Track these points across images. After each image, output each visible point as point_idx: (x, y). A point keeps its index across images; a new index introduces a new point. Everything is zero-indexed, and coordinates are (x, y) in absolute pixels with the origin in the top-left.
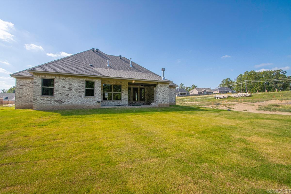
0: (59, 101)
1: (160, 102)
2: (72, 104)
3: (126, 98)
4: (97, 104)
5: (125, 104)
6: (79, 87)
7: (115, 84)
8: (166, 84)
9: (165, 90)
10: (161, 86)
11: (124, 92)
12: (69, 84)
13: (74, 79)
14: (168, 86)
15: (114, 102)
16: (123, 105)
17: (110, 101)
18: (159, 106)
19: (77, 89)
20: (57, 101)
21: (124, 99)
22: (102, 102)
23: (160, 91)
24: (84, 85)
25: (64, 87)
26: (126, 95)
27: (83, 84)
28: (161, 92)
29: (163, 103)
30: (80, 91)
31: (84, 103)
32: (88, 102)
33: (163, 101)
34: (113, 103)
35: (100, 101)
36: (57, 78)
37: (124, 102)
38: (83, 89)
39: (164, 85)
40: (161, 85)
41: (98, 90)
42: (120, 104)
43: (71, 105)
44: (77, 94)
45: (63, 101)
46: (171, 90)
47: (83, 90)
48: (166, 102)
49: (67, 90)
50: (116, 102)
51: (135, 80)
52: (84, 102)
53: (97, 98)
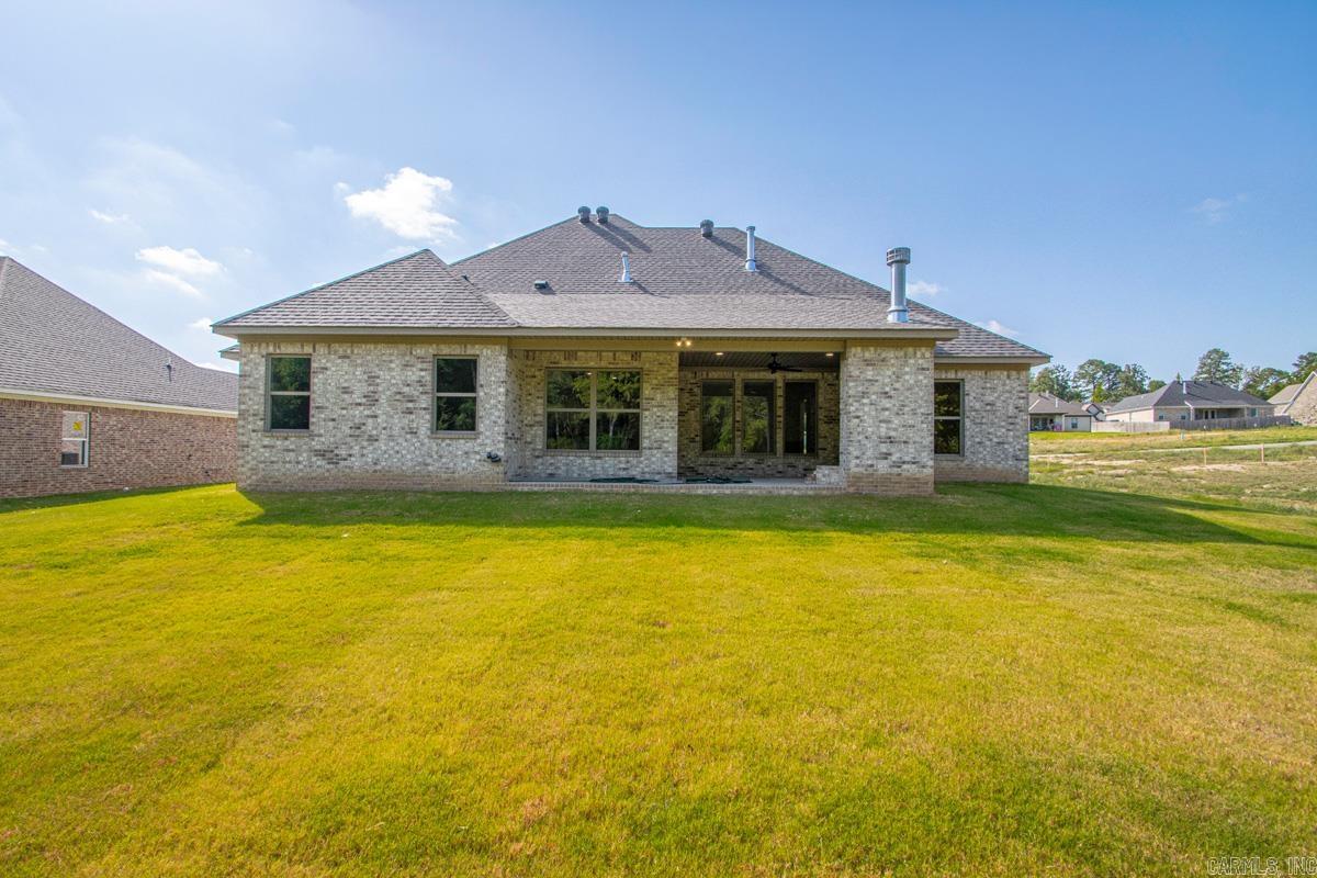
0: (328, 455)
1: (857, 466)
2: (379, 467)
3: (666, 439)
4: (488, 467)
5: (659, 473)
6: (406, 389)
7: (603, 364)
8: (911, 350)
9: (897, 385)
10: (868, 363)
11: (655, 409)
12: (365, 377)
13: (383, 349)
14: (923, 357)
15: (600, 458)
16: (647, 477)
17: (580, 453)
18: (851, 490)
19: (398, 397)
20: (321, 454)
21: (655, 445)
22: (540, 460)
23: (864, 394)
24: (428, 378)
25: (346, 391)
26: (665, 424)
27: (423, 373)
28: (865, 401)
29: (883, 467)
30: (410, 405)
31: (427, 465)
32: (444, 460)
33: (886, 456)
34: (595, 466)
35: (501, 454)
36: (322, 349)
37: (654, 459)
38: (424, 397)
39: (890, 354)
40: (867, 355)
41: (492, 401)
42: (635, 473)
43: (375, 471)
44: (399, 422)
45: (343, 452)
46: (993, 389)
47: (425, 401)
48: (905, 466)
49: (360, 404)
50: (613, 462)
51: (688, 338)
52: (429, 461)
53: (488, 441)
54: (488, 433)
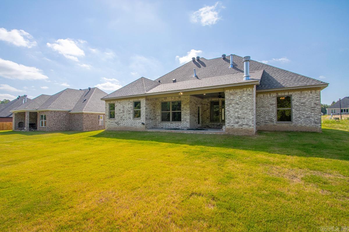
0: (118, 123)
1: (228, 126)
2: (125, 126)
3: (187, 118)
4: (142, 126)
5: (185, 127)
6: (129, 109)
7: (173, 100)
8: (245, 89)
9: (241, 100)
10: (231, 94)
11: (184, 111)
12: (122, 107)
13: (125, 101)
14: (249, 91)
15: (172, 123)
16: (183, 128)
17: (168, 122)
18: (227, 133)
19: (128, 111)
20: (116, 123)
21: (185, 120)
23: (230, 104)
24: (132, 106)
25: (120, 110)
26: (187, 114)
27: (131, 105)
28: (231, 106)
29: (236, 126)
30: (129, 112)
31: (132, 125)
32: (135, 124)
33: (237, 123)
34: (171, 125)
35: (145, 123)
36: (116, 102)
37: (184, 124)
38: (131, 110)
39: (238, 91)
40: (231, 92)
41: (143, 111)
42: (180, 127)
43: (124, 127)
44: (128, 116)
45: (119, 123)
47: (132, 112)
48: (244, 126)
49: (122, 113)
50: (175, 125)
52: (133, 124)
53: (142, 120)
54: (142, 118)
